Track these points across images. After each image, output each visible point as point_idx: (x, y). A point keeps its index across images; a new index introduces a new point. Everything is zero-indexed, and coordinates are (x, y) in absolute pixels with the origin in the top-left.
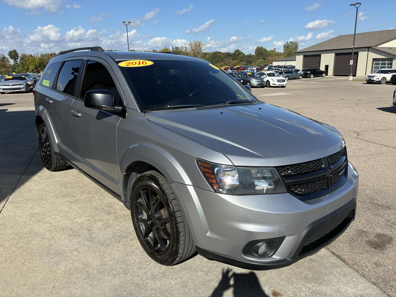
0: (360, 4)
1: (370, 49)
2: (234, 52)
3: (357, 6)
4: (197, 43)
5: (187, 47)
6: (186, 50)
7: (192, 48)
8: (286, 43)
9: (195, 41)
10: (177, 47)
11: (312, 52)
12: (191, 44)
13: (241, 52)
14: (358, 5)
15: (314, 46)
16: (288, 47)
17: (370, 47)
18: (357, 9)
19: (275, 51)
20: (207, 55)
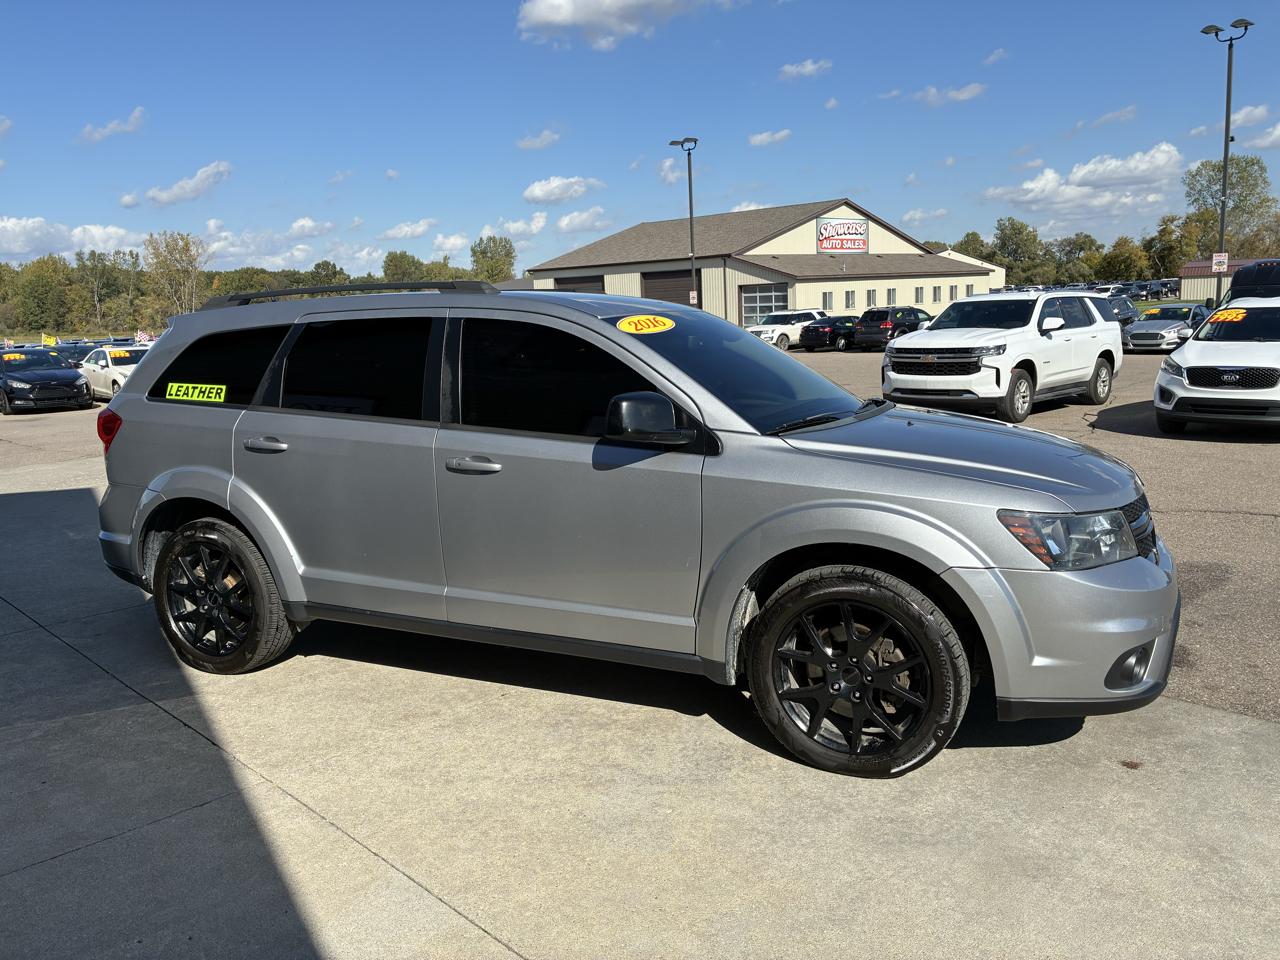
0: (695, 141)
1: (728, 261)
2: (311, 268)
3: (687, 146)
4: (175, 240)
5: (137, 255)
6: (135, 263)
7: (157, 257)
8: (478, 242)
9: (169, 233)
10: (98, 252)
11: (578, 270)
12: (152, 242)
13: (338, 269)
14: (690, 145)
15: (577, 252)
16: (484, 253)
17: (729, 256)
18: (689, 154)
19: (446, 265)
20: (216, 281)
